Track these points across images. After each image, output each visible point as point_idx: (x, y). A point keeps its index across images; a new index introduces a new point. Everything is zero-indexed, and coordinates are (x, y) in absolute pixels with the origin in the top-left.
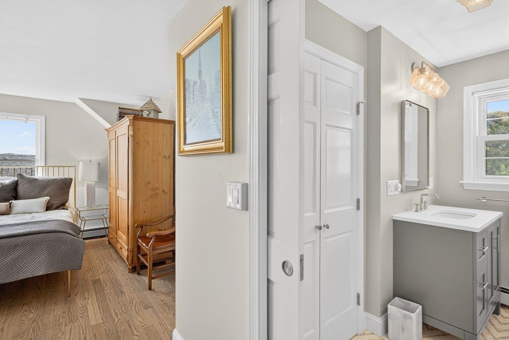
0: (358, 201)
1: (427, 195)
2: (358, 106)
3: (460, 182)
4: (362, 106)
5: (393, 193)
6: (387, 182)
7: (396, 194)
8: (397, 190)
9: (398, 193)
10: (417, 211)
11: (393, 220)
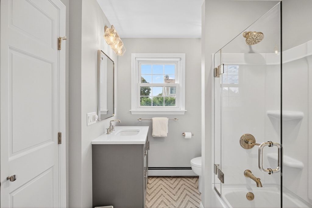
0: (60, 135)
1: (113, 121)
2: (59, 41)
3: (130, 110)
4: (63, 43)
5: (92, 123)
6: (87, 114)
7: (94, 123)
8: (94, 120)
9: (95, 122)
10: (108, 133)
11: (92, 145)
